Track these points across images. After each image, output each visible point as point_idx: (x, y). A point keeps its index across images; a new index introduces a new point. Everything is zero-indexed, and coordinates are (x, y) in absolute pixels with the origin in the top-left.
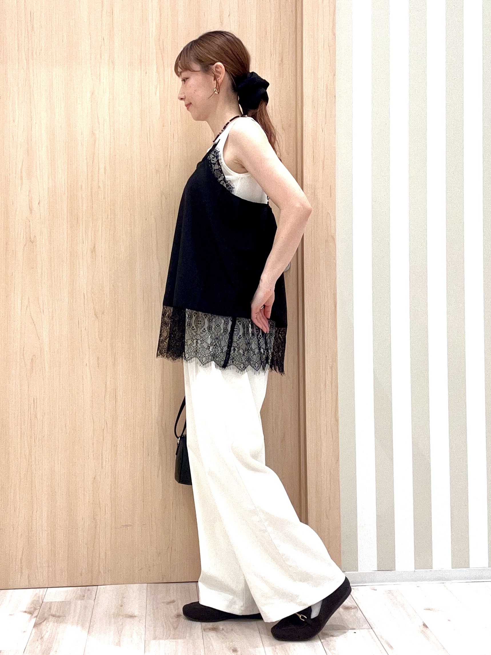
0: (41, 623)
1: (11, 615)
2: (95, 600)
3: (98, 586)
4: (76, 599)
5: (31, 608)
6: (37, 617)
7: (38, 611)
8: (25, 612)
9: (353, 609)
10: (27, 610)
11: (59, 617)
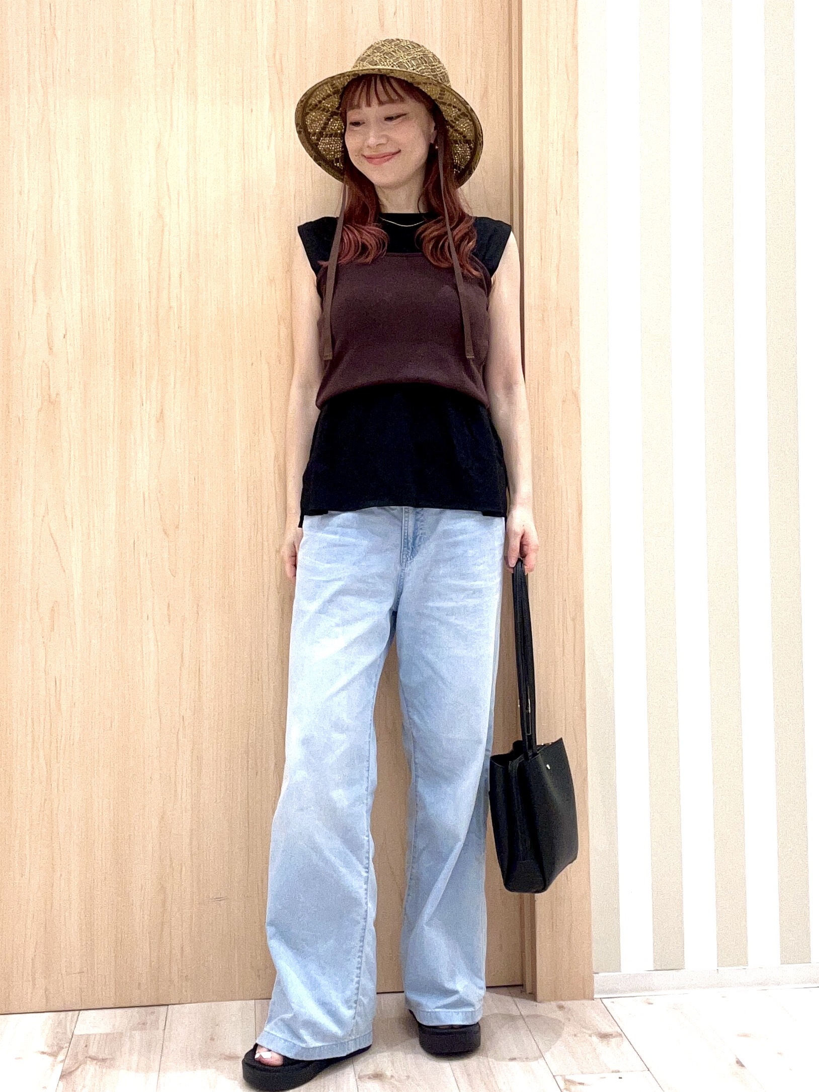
0: (73, 1071)
1: (19, 1058)
2: (165, 1029)
3: (168, 1005)
4: (134, 1029)
5: (52, 1046)
6: (63, 1061)
7: (64, 1051)
8: (43, 1053)
9: (614, 1037)
10: (46, 1050)
11: (104, 1060)
